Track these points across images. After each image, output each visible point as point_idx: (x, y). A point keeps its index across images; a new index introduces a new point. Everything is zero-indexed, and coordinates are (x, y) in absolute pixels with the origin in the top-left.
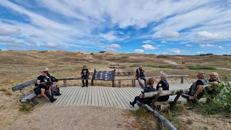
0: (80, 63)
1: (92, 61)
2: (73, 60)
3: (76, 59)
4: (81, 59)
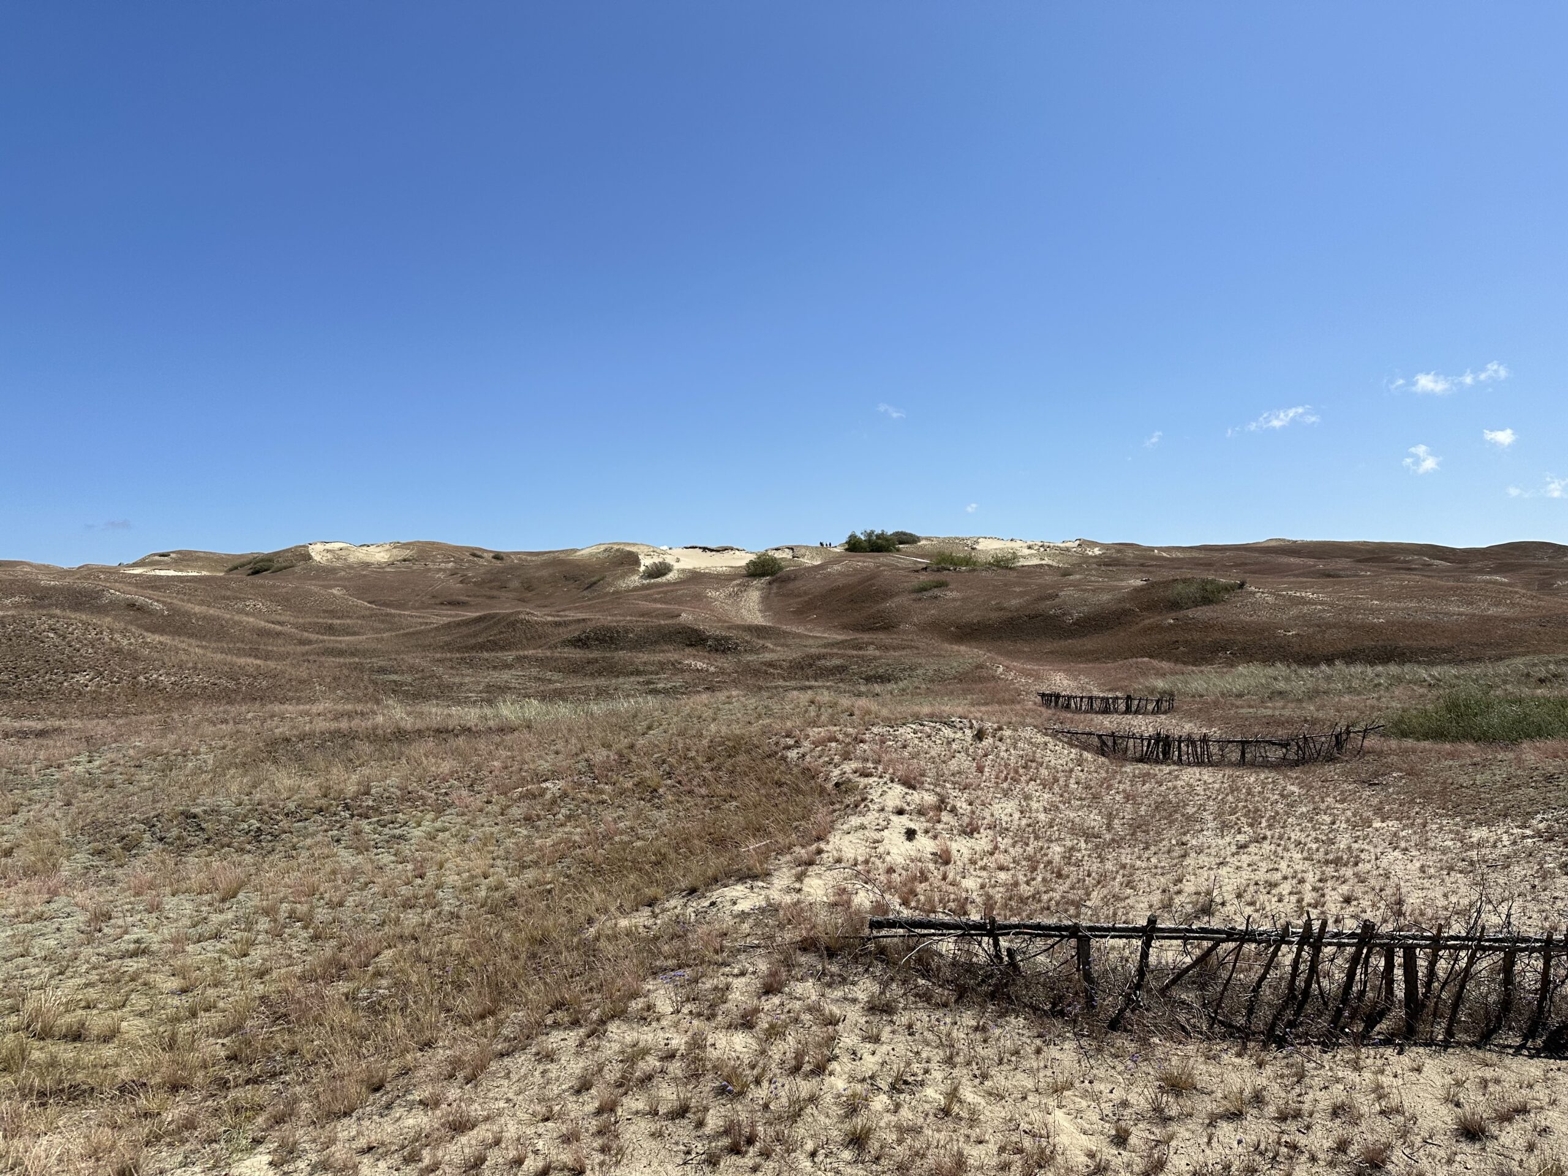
0: (638, 673)
1: (774, 653)
2: (562, 642)
3: (593, 630)
4: (647, 630)
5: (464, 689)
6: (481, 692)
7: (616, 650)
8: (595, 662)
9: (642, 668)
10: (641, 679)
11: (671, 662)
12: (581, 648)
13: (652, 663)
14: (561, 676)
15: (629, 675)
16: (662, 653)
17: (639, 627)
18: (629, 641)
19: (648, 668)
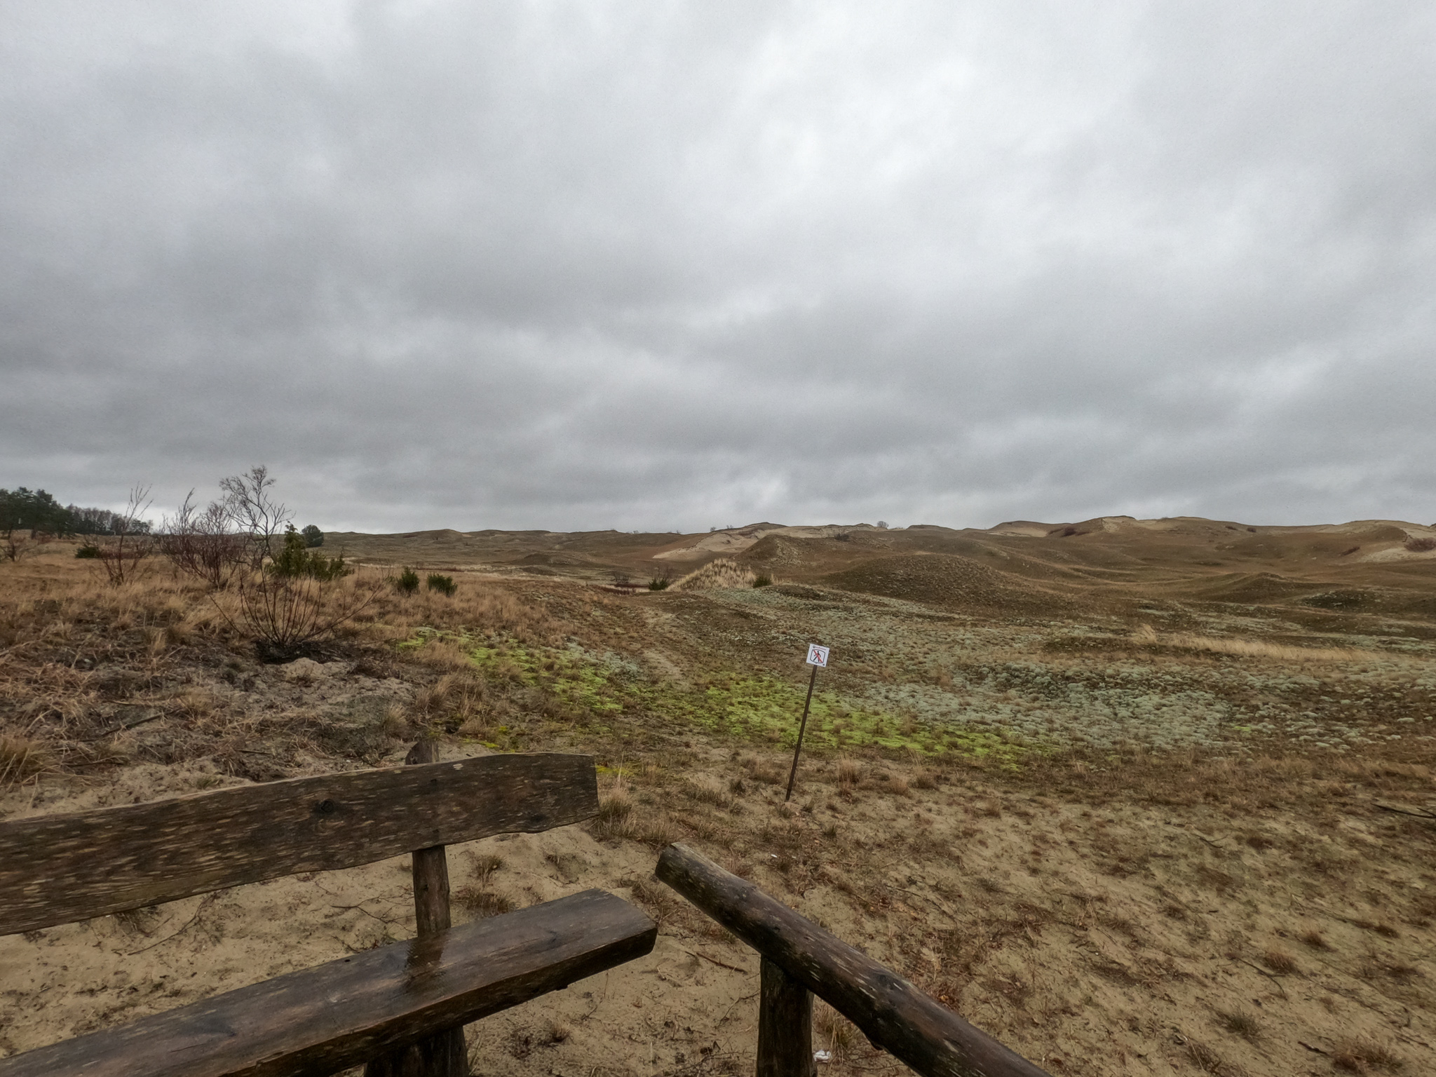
2: (1303, 600)
3: (1336, 593)
4: (1397, 597)
5: (1208, 626)
6: (1222, 630)
7: (1359, 611)
8: (1334, 619)
9: (1387, 630)
10: (1384, 638)
11: (1422, 629)
12: (1322, 606)
13: (1399, 627)
14: (1299, 627)
15: (1371, 634)
16: (1414, 619)
17: (1388, 594)
18: (1376, 605)
19: (1393, 630)
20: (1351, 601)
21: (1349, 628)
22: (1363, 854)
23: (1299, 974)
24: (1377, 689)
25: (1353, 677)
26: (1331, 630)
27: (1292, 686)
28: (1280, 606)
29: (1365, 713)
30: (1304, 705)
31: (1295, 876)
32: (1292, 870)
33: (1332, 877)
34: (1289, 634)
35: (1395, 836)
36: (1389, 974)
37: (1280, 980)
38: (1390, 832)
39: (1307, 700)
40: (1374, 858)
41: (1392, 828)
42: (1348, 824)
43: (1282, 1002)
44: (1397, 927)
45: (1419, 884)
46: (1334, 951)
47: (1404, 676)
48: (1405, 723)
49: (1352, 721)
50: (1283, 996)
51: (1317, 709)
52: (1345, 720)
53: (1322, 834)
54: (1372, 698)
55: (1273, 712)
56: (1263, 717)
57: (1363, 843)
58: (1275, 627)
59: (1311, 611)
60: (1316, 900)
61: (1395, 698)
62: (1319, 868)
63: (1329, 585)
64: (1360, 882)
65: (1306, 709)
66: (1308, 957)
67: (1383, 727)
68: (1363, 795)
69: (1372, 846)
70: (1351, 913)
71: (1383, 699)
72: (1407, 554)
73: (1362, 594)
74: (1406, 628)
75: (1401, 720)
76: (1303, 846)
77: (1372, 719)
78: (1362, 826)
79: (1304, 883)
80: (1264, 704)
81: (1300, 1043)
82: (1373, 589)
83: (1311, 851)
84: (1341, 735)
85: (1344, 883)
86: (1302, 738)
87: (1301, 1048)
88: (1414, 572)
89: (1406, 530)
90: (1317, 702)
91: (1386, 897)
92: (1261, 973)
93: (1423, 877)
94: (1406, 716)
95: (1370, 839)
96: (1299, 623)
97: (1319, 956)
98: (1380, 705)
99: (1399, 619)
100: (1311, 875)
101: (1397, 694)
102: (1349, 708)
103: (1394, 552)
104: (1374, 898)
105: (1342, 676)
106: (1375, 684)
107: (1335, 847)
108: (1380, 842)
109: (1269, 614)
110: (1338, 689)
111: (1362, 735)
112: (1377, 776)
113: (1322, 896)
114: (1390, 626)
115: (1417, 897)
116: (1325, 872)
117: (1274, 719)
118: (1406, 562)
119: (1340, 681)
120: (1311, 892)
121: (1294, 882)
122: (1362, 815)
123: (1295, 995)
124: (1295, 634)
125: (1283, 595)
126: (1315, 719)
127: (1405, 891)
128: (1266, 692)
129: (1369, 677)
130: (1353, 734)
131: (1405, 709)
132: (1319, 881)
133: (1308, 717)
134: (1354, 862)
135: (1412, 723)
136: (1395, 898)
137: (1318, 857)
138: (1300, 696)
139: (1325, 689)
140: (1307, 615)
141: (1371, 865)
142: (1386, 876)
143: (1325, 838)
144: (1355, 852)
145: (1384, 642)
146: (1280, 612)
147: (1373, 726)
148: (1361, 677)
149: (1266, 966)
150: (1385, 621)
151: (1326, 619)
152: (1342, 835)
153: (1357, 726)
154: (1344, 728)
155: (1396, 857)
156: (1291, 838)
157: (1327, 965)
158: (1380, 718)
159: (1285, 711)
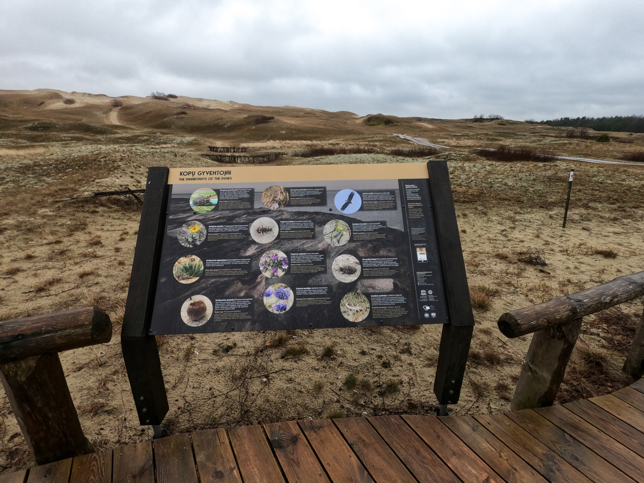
2: (24, 128)
3: (38, 124)
4: (64, 124)
7: (51, 131)
8: (41, 136)
9: (64, 139)
10: (63, 143)
11: (77, 137)
12: (34, 130)
13: (68, 137)
14: (25, 141)
15: (58, 141)
16: (73, 133)
17: (61, 123)
18: (57, 128)
19: (66, 138)
20: (46, 127)
21: (49, 139)
22: (48, 220)
23: (23, 271)
24: (56, 161)
25: (47, 158)
26: (41, 141)
27: (20, 165)
28: (13, 132)
29: (53, 171)
30: (27, 173)
31: (20, 237)
32: (18, 236)
33: (36, 232)
34: (21, 145)
35: (60, 209)
36: (59, 255)
37: (14, 277)
38: (59, 208)
39: (28, 170)
40: (53, 219)
41: (59, 207)
42: (41, 211)
43: (15, 284)
44: (62, 240)
45: (69, 223)
46: (37, 257)
47: (66, 154)
48: (69, 171)
49: (48, 175)
50: (16, 282)
51: (33, 173)
52: (46, 176)
53: (30, 218)
54: (56, 164)
55: (13, 178)
56: (8, 182)
57: (48, 216)
58: (13, 142)
59: (29, 133)
60: (30, 243)
61: (64, 163)
62: (30, 230)
63: (35, 120)
64: (47, 230)
65: (28, 174)
66: (26, 264)
67: (61, 175)
68: (50, 200)
69: (51, 216)
70: (45, 241)
71: (60, 164)
72: (65, 106)
73: (50, 124)
74: (71, 137)
75: (67, 170)
76: (22, 225)
77: (56, 173)
78: (47, 210)
79: (24, 239)
80: (7, 176)
81: (22, 293)
82: (54, 121)
83: (26, 226)
84: (44, 181)
85: (41, 232)
86: (27, 186)
87: (24, 294)
88: (70, 114)
89: (62, 94)
90: (33, 170)
91: (58, 231)
92: (5, 278)
93: (71, 219)
94: (69, 169)
95: (51, 213)
96: (25, 139)
97: (32, 261)
98: (59, 167)
99: (68, 134)
100: (26, 234)
101: (65, 161)
102: (46, 170)
103: (59, 105)
104: (52, 233)
105: (43, 158)
106: (56, 158)
107: (36, 221)
108: (55, 213)
109: (8, 136)
110: (42, 163)
111: (53, 179)
112: (57, 192)
113: (32, 240)
114: (65, 137)
115: (69, 227)
116: (32, 231)
117: (13, 181)
118: (65, 109)
119: (42, 160)
120: (26, 241)
121: (19, 240)
122: (47, 206)
123: (22, 279)
124: (24, 145)
125: (13, 126)
126: (33, 177)
127: (64, 226)
128: (8, 171)
129: (54, 157)
130: (49, 180)
131: (68, 166)
132: (31, 236)
133: (29, 177)
134: (45, 223)
135: (71, 171)
136: (61, 230)
137: (29, 227)
138: (25, 169)
139: (36, 164)
140: (29, 135)
141: (51, 222)
142: (58, 224)
143: (32, 219)
144: (45, 220)
145: (64, 144)
146: (14, 135)
147: (57, 175)
148: (51, 157)
149: (7, 275)
150: (63, 135)
151: (38, 136)
152: (39, 216)
153: (51, 176)
154: (45, 178)
155: (61, 217)
156: (16, 224)
157: (35, 262)
158: (60, 172)
159: (19, 177)
